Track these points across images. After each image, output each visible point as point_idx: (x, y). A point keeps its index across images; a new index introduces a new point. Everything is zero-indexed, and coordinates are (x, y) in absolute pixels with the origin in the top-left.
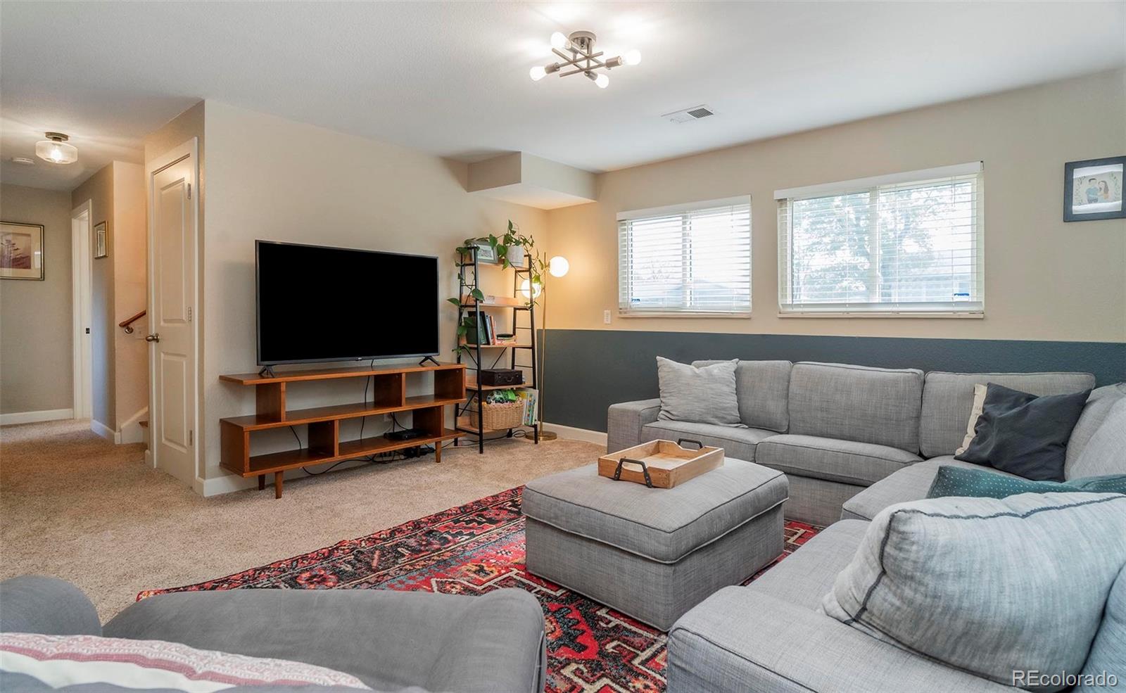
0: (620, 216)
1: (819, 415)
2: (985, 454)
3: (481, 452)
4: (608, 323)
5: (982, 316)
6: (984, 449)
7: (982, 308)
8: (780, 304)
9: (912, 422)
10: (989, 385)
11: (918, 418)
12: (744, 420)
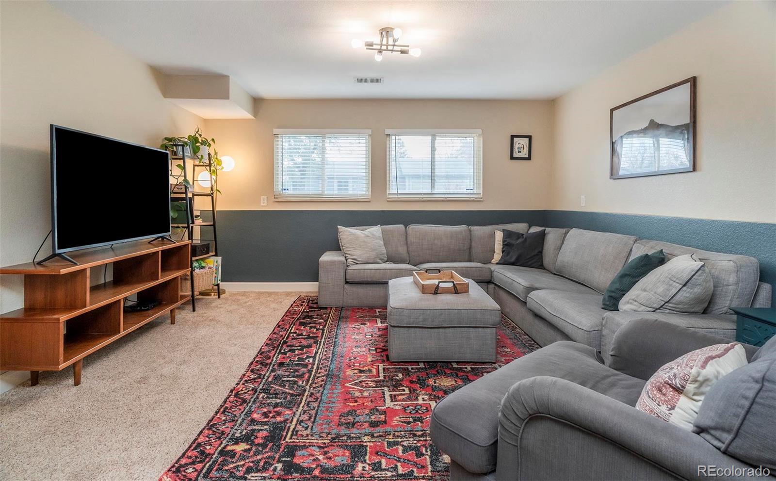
0: (276, 131)
1: (427, 252)
2: (513, 260)
3: (194, 310)
4: (264, 205)
5: (482, 200)
6: (511, 258)
7: (481, 196)
8: (387, 193)
9: (468, 250)
10: (504, 231)
11: (470, 248)
12: (391, 259)
